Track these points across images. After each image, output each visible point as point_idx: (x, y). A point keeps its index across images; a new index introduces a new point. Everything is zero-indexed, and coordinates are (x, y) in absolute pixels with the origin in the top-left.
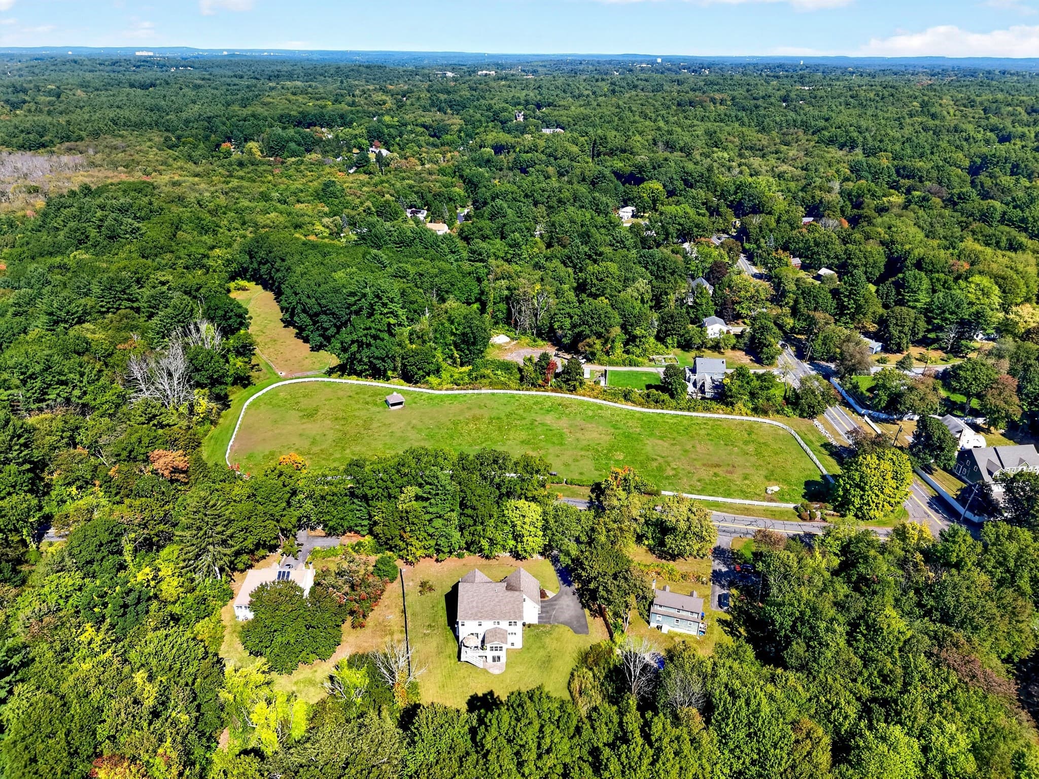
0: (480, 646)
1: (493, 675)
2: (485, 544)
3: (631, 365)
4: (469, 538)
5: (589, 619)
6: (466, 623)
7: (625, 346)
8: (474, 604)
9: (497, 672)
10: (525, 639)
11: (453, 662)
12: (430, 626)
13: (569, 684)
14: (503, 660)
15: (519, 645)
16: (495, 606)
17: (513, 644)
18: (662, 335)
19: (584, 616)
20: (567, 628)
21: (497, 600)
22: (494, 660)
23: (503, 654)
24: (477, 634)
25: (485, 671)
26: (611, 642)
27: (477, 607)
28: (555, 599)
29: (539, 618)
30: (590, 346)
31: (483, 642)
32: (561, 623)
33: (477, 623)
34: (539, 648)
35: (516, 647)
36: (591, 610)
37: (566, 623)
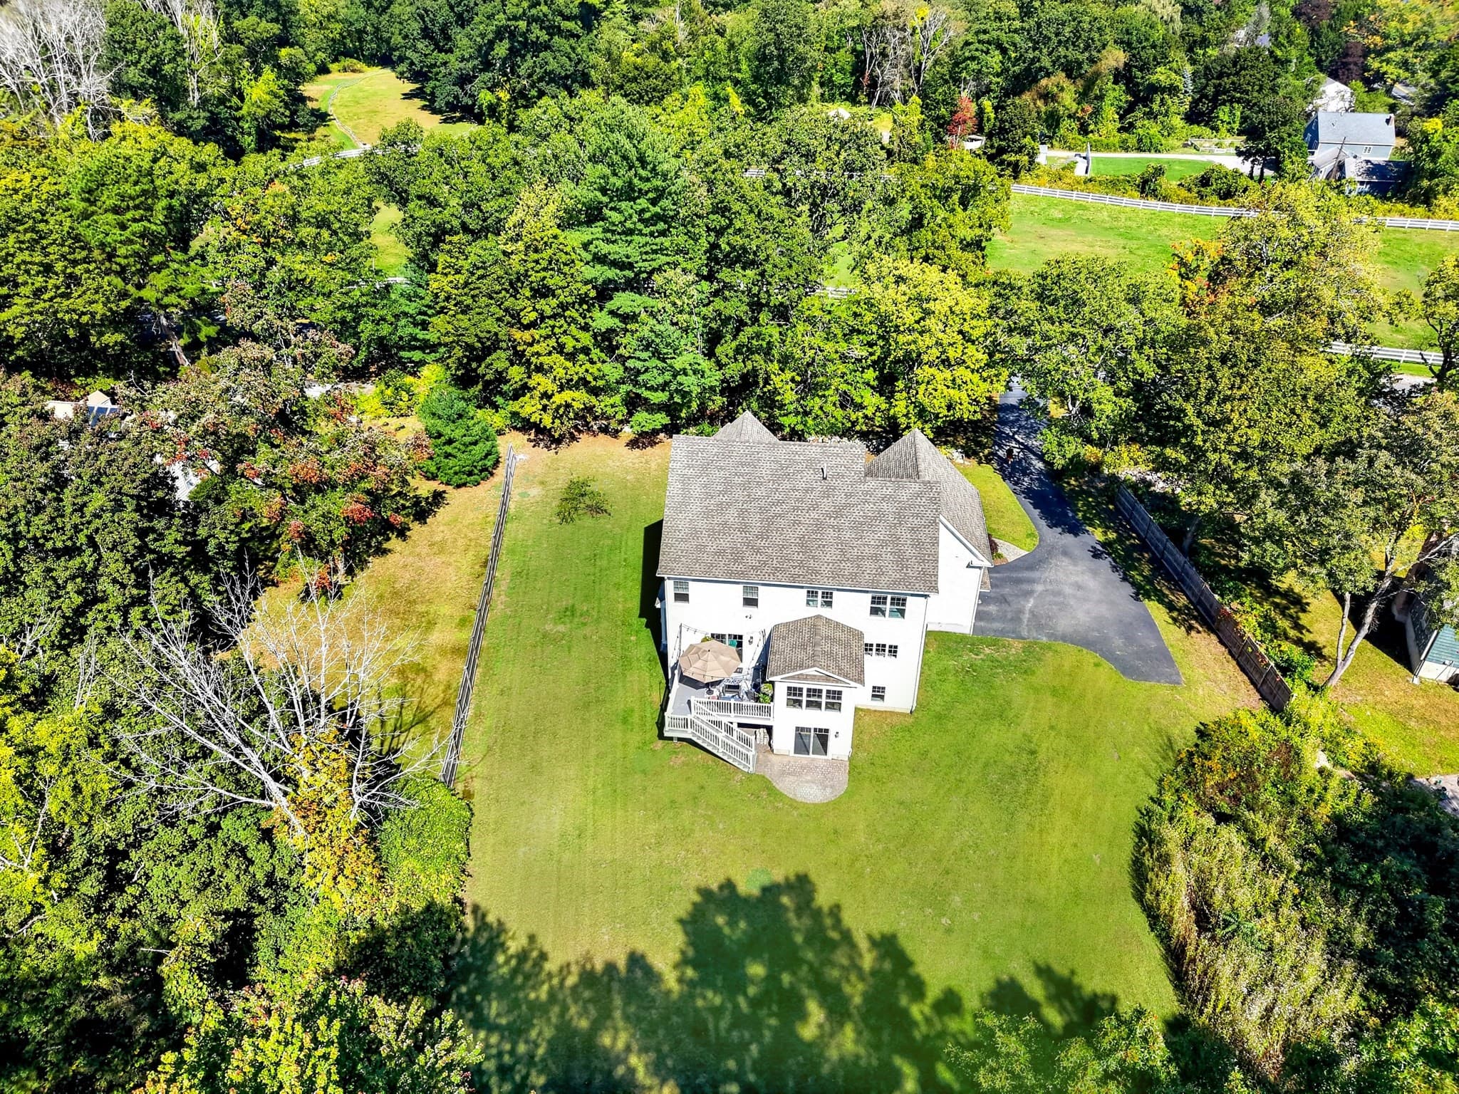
0: (746, 686)
1: (794, 804)
2: (784, 384)
3: (1139, 150)
4: (735, 370)
5: (1171, 634)
6: (694, 589)
7: (1122, 118)
8: (731, 516)
9: (810, 792)
10: (926, 683)
11: (635, 738)
12: (570, 611)
13: (1140, 875)
14: (840, 747)
15: (902, 697)
16: (819, 526)
17: (878, 693)
18: (1203, 107)
19: (1150, 624)
20: (1090, 657)
21: (826, 505)
22: (801, 746)
23: (840, 724)
24: (738, 641)
25: (764, 788)
26: (1275, 722)
27: (744, 529)
28: (1030, 563)
29: (979, 616)
30: (1047, 96)
31: (761, 670)
32: (1064, 638)
33: (737, 592)
34: (986, 717)
35: (889, 703)
36: (1171, 607)
37: (1084, 641)
